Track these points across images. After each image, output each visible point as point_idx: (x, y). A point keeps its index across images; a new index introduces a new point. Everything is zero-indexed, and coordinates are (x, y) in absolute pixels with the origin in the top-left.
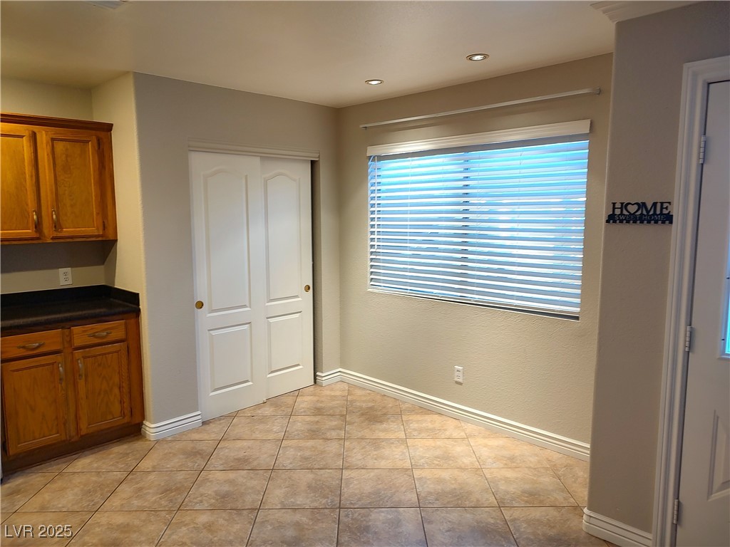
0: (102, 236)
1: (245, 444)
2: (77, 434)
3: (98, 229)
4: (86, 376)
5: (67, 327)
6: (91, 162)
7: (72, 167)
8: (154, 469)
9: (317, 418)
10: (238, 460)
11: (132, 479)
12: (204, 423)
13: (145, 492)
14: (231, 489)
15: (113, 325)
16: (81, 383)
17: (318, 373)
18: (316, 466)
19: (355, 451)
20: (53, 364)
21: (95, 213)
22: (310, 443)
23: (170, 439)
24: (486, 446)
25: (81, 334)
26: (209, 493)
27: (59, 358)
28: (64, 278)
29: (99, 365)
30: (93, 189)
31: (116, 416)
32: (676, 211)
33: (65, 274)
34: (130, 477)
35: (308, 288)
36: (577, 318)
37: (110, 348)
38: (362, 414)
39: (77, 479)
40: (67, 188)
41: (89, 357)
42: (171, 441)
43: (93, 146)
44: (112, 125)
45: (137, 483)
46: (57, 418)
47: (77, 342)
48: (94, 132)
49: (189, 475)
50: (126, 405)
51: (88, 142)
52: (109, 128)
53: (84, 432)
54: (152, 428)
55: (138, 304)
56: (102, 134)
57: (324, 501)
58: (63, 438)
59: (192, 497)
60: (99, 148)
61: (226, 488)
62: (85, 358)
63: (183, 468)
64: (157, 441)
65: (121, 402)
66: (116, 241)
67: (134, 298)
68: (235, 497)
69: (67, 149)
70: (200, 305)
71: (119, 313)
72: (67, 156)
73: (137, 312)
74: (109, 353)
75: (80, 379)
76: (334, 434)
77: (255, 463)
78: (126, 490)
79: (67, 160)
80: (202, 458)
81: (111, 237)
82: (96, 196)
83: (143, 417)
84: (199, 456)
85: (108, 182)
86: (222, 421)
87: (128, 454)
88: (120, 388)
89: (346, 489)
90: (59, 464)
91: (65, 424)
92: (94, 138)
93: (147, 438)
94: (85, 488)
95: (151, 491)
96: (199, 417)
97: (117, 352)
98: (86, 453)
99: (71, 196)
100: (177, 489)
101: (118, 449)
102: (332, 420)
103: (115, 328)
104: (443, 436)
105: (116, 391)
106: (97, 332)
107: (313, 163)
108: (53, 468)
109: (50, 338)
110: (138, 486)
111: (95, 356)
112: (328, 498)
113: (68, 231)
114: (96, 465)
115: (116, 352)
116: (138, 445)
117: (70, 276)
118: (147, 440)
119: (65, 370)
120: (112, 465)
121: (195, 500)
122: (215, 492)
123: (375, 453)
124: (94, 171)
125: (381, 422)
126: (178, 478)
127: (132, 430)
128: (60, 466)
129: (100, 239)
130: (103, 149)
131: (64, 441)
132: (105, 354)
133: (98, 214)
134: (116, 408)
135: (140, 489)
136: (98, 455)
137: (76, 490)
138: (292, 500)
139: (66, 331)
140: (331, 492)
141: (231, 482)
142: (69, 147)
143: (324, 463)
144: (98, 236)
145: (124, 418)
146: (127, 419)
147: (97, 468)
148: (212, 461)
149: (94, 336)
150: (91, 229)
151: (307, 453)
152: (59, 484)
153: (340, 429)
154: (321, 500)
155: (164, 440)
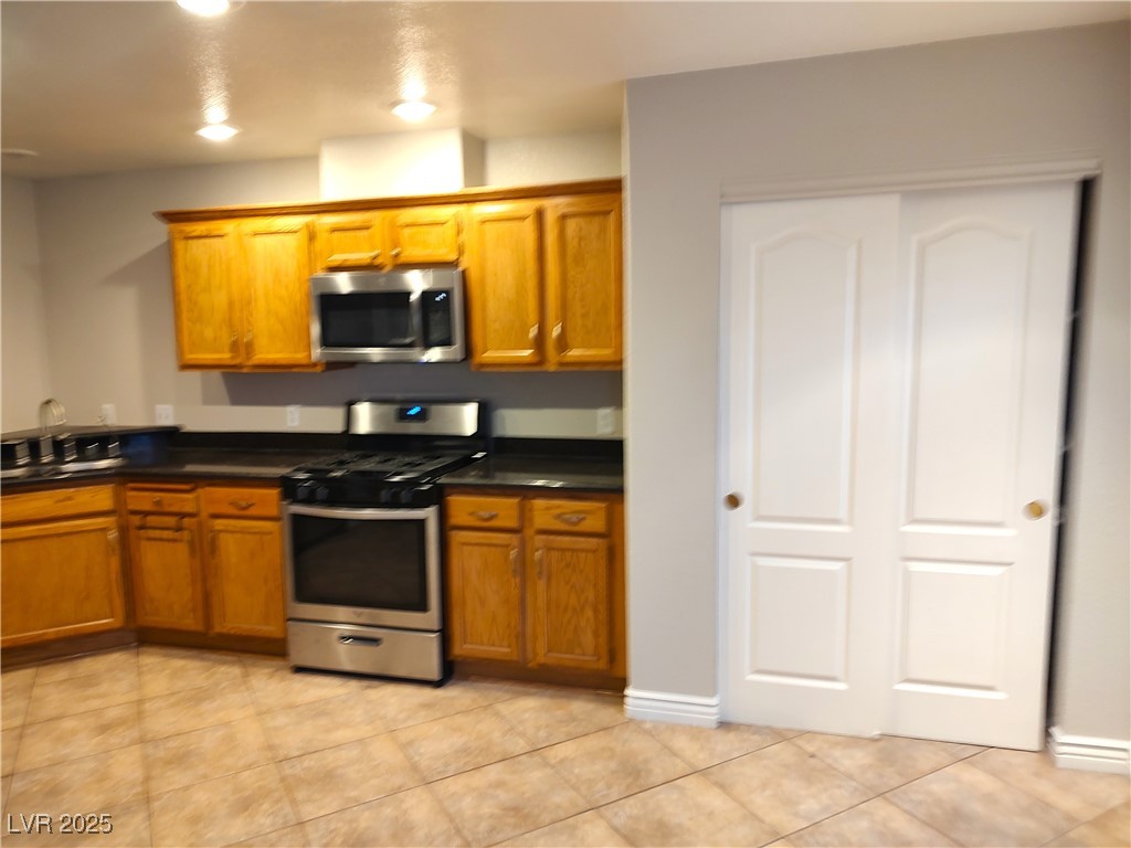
2: (535, 660)
3: (616, 351)
6: (613, 244)
7: (585, 256)
12: (724, 725)
15: (588, 508)
23: (648, 726)
25: (544, 512)
27: (514, 540)
28: (603, 423)
29: (568, 566)
30: (613, 287)
31: (586, 653)
37: (583, 542)
40: (578, 289)
41: (553, 549)
44: (621, 179)
46: (509, 625)
47: (539, 523)
48: (617, 195)
51: (608, 213)
53: (542, 659)
54: (637, 697)
58: (515, 658)
62: (549, 549)
63: (582, 788)
65: (596, 634)
69: (581, 229)
70: (733, 501)
72: (580, 239)
74: (581, 551)
75: (539, 578)
79: (580, 246)
80: (628, 786)
82: (617, 299)
84: (629, 781)
88: (595, 610)
91: (517, 638)
92: (616, 205)
96: (714, 710)
97: (594, 551)
99: (582, 301)
101: (577, 706)
103: (592, 513)
105: (589, 613)
106: (565, 514)
109: (505, 509)
111: (562, 550)
113: (575, 354)
114: (527, 716)
115: (591, 551)
119: (524, 561)
120: (537, 726)
131: (516, 662)
132: (576, 550)
134: (588, 640)
136: (551, 702)
139: (528, 503)
142: (583, 225)
144: (617, 363)
145: (598, 660)
146: (603, 665)
149: (558, 517)
150: (607, 351)
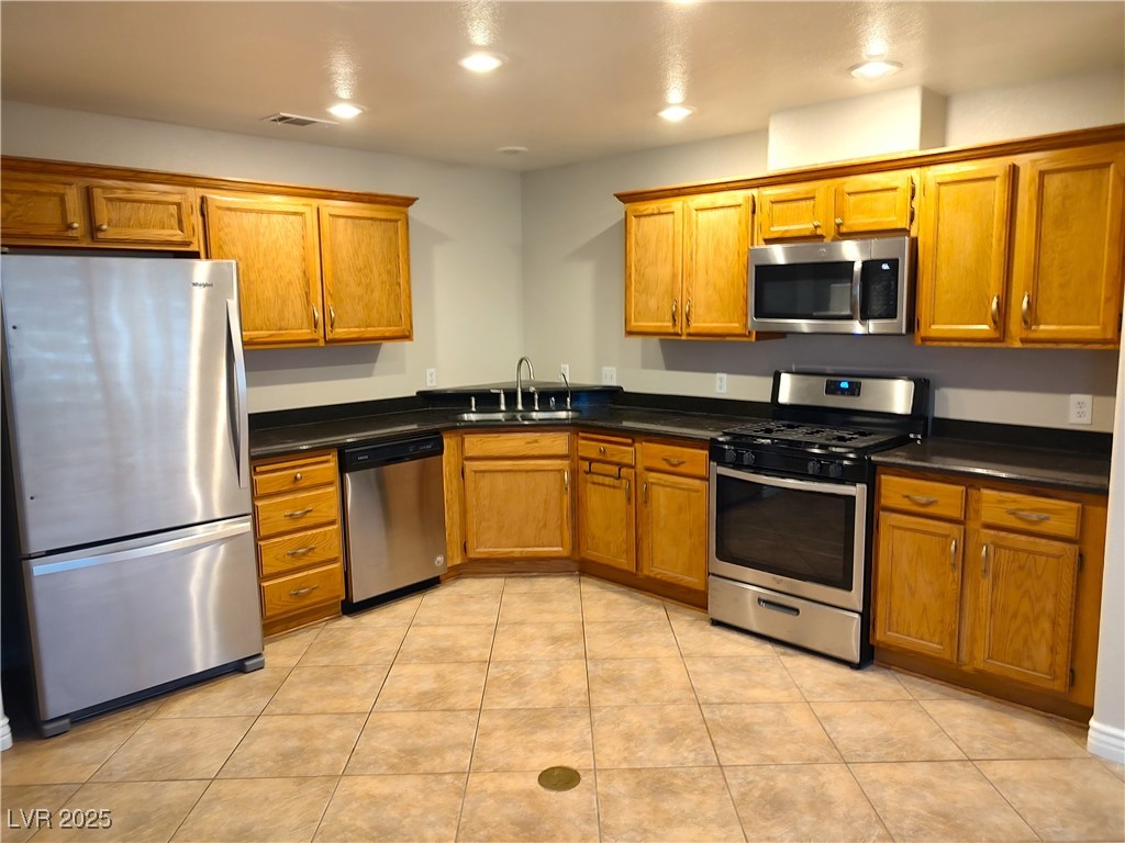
2: (971, 664)
5: (978, 486)
6: (1109, 202)
7: (1071, 217)
15: (1054, 507)
16: (985, 584)
21: (1103, 298)
25: (995, 505)
28: (1079, 411)
30: (1106, 252)
33: (1080, 405)
37: (1041, 545)
40: (1057, 255)
41: (1005, 547)
43: (1117, 173)
46: (942, 621)
47: (989, 516)
50: (1061, 660)
51: (1108, 165)
53: (980, 664)
58: (947, 656)
62: (997, 546)
65: (1052, 650)
69: (1067, 186)
72: (1065, 198)
74: (1040, 554)
75: (984, 577)
79: (1064, 205)
82: (1110, 266)
87: (1021, 740)
88: (1053, 623)
98: (986, 701)
99: (1062, 268)
101: (1022, 725)
103: (1057, 513)
105: (1046, 625)
106: (1022, 510)
109: (947, 496)
111: (1016, 550)
113: (1046, 329)
115: (1053, 556)
116: (1059, 740)
117: (1089, 410)
133: (1108, 297)
134: (1041, 655)
136: (988, 714)
139: (972, 492)
142: (1070, 181)
145: (1053, 680)
146: (1060, 686)
149: (1013, 513)
150: (1090, 327)
155: (1105, 762)
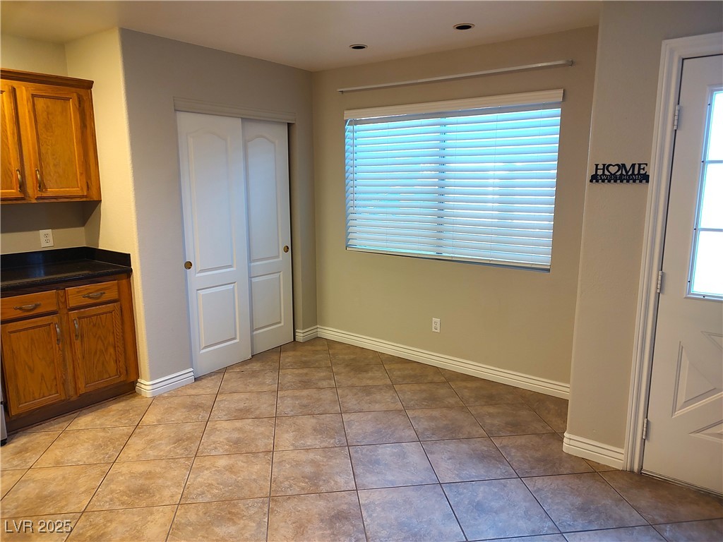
0: (86, 197)
1: (243, 396)
2: (76, 394)
3: (82, 189)
4: (82, 337)
5: (62, 288)
6: (73, 120)
7: (53, 125)
8: (159, 422)
9: (305, 371)
10: (241, 410)
11: (139, 433)
12: (196, 379)
13: (157, 443)
14: (241, 436)
15: (106, 286)
16: (78, 343)
17: (297, 331)
18: (316, 412)
19: (349, 397)
20: (49, 325)
21: (78, 173)
22: (305, 392)
23: (166, 395)
24: (466, 388)
25: (75, 295)
26: (221, 440)
27: (55, 318)
28: (46, 240)
29: (94, 325)
30: (76, 148)
31: (111, 375)
32: (652, 172)
33: (46, 235)
34: (137, 431)
35: (286, 249)
36: (548, 270)
37: (103, 308)
38: (347, 365)
39: (83, 436)
40: (49, 147)
41: (84, 318)
42: (168, 397)
43: (74, 104)
44: (93, 82)
45: (147, 435)
46: (55, 378)
47: (72, 303)
48: (73, 89)
49: (196, 425)
50: (122, 364)
51: (68, 99)
52: (88, 85)
53: (82, 390)
54: (147, 386)
55: (130, 265)
56: (82, 92)
57: (332, 441)
59: (205, 444)
60: (80, 106)
61: (236, 435)
62: (80, 318)
63: (189, 420)
64: (154, 398)
65: (117, 361)
66: (100, 201)
67: (125, 259)
68: (246, 442)
69: (48, 107)
70: (188, 265)
71: (113, 274)
72: (48, 114)
73: (129, 272)
74: (103, 314)
75: (77, 340)
76: (325, 384)
77: (258, 412)
78: (137, 443)
79: (48, 118)
80: (204, 410)
81: (95, 198)
82: (79, 156)
83: (138, 375)
84: (201, 409)
85: (90, 140)
86: (213, 377)
87: (128, 410)
88: (115, 347)
89: (349, 431)
90: (59, 423)
91: (63, 384)
92: (75, 95)
93: (143, 395)
94: (96, 443)
95: (163, 442)
96: (192, 374)
97: (111, 312)
98: (84, 411)
99: (54, 155)
100: (188, 439)
101: (117, 407)
102: (319, 372)
103: (108, 289)
104: (426, 381)
105: (111, 350)
106: (91, 293)
107: (289, 125)
108: (55, 428)
109: (46, 299)
110: (148, 438)
111: (90, 317)
112: (335, 438)
113: (52, 191)
114: (98, 422)
115: (109, 312)
116: (135, 402)
117: (51, 238)
118: (143, 397)
119: (61, 331)
120: (116, 421)
121: (209, 447)
122: (227, 439)
123: (368, 398)
124: (76, 129)
125: (366, 371)
126: (187, 429)
127: (126, 388)
128: (60, 425)
129: (84, 199)
130: (84, 108)
131: (63, 401)
132: (99, 314)
133: (81, 174)
134: (112, 367)
135: (152, 441)
136: (99, 413)
137: (86, 445)
138: (302, 442)
139: (61, 292)
140: (336, 433)
141: (239, 430)
142: (49, 104)
143: (323, 409)
144: (83, 196)
145: (119, 376)
146: (123, 378)
147: (101, 425)
148: (215, 412)
149: (89, 297)
150: (75, 189)
151: (305, 402)
152: (66, 441)
153: (330, 379)
154: (329, 440)
155: (160, 396)
